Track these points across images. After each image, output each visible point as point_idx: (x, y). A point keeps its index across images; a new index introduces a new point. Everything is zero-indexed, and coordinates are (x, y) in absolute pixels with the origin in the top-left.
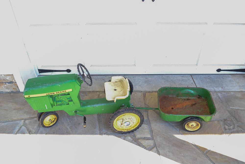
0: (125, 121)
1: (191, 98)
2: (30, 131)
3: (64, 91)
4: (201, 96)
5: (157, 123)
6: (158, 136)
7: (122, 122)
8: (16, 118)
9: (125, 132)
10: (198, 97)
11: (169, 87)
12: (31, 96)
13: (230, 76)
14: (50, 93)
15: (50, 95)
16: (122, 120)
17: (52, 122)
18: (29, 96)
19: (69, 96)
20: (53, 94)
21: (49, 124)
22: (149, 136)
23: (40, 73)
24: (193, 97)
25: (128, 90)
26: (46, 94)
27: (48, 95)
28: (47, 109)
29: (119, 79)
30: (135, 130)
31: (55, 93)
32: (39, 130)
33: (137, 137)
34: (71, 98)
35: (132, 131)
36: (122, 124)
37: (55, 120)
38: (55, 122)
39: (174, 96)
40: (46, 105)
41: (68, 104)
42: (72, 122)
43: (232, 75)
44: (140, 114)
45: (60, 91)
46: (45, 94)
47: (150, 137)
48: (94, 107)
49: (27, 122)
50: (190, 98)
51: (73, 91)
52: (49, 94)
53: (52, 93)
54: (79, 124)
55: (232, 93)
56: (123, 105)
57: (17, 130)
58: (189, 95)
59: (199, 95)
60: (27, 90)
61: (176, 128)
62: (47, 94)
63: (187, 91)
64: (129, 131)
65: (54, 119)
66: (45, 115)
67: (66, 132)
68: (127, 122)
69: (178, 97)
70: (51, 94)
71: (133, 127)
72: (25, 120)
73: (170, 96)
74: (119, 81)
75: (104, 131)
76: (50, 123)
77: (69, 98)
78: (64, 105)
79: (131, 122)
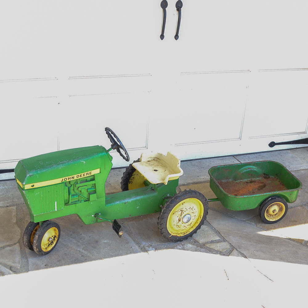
0: (185, 213)
1: (255, 179)
3: (89, 174)
4: (268, 175)
5: (219, 221)
7: (181, 215)
9: (181, 236)
10: (263, 177)
11: (222, 166)
12: (37, 185)
13: (289, 151)
14: (67, 178)
15: (67, 180)
16: (181, 212)
17: (49, 244)
18: (33, 186)
19: (93, 182)
20: (71, 180)
21: (46, 249)
22: (218, 238)
24: (258, 177)
25: (178, 166)
26: (61, 179)
27: (64, 181)
28: (56, 210)
29: (153, 157)
31: (75, 178)
32: (28, 262)
33: (200, 242)
34: (95, 188)
35: (191, 235)
36: (179, 220)
38: (55, 243)
39: (230, 180)
40: (56, 202)
41: (87, 201)
42: (81, 241)
43: (292, 150)
45: (83, 174)
47: (219, 240)
48: (125, 203)
50: (253, 179)
51: (100, 172)
52: (65, 179)
53: (71, 177)
55: (302, 171)
56: (168, 195)
58: (252, 175)
59: (264, 174)
60: (31, 174)
62: (64, 178)
63: (249, 169)
64: (186, 234)
66: (44, 228)
68: (188, 214)
69: (236, 180)
70: (69, 180)
71: (193, 227)
73: (223, 181)
74: (153, 159)
76: (46, 246)
77: (90, 189)
78: (81, 202)
79: (192, 215)
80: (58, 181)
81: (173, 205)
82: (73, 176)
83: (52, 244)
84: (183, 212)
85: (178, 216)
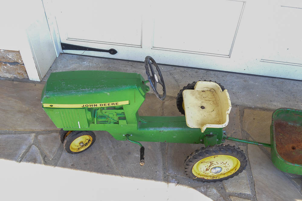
0: (215, 166)
2: (46, 156)
3: (115, 104)
6: (264, 194)
7: (210, 166)
8: (22, 129)
9: (208, 179)
11: (293, 109)
12: (55, 106)
14: (89, 105)
15: (89, 107)
16: (210, 164)
17: (83, 146)
18: (51, 106)
19: (121, 111)
20: (93, 107)
21: (79, 149)
22: (248, 192)
23: (63, 49)
25: (227, 112)
26: (82, 105)
27: (85, 106)
28: (80, 128)
29: (209, 87)
30: (226, 178)
31: (98, 105)
32: (61, 155)
33: (227, 191)
34: (124, 115)
35: (221, 180)
36: (207, 170)
37: (89, 142)
39: (298, 125)
40: (79, 122)
41: (117, 123)
42: (116, 147)
44: (244, 158)
45: (107, 103)
46: (80, 106)
47: (249, 194)
48: (160, 132)
49: (40, 137)
51: (129, 104)
52: (87, 106)
53: (93, 104)
54: (129, 153)
56: (211, 133)
57: (24, 151)
60: (48, 96)
61: (296, 182)
65: (87, 141)
66: (73, 136)
67: (106, 165)
68: (219, 167)
70: (91, 107)
71: (224, 174)
72: (38, 133)
73: (289, 124)
74: (209, 89)
75: (171, 172)
76: (79, 147)
77: (120, 114)
78: (110, 123)
79: (223, 168)
81: (201, 157)
82: (95, 104)
83: (86, 146)
84: (213, 164)
85: (206, 166)
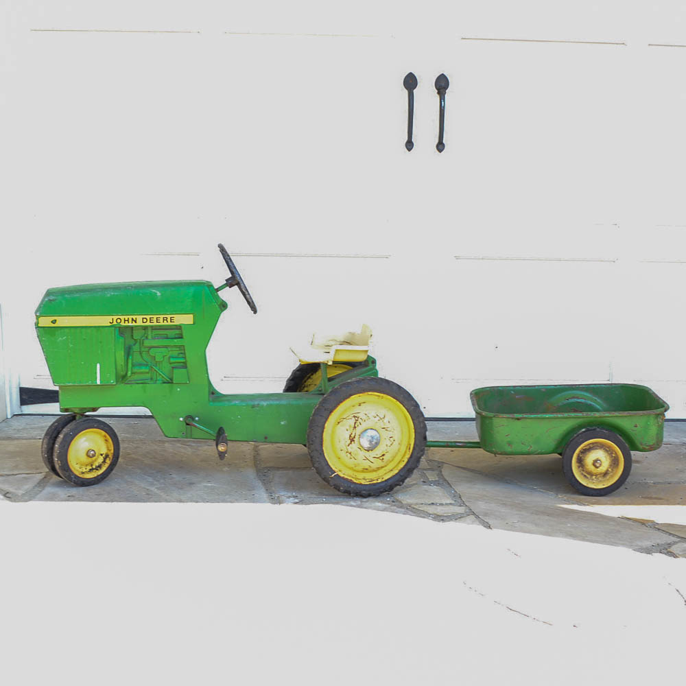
0: (364, 426)
2: (8, 493)
3: (169, 320)
7: (355, 427)
12: (60, 321)
14: (122, 318)
15: (122, 324)
16: (353, 421)
17: (93, 469)
18: (54, 322)
19: (177, 342)
20: (131, 324)
21: (83, 473)
22: (448, 501)
26: (109, 319)
27: (115, 323)
28: (98, 382)
29: (338, 340)
31: (139, 323)
33: (405, 503)
34: (185, 358)
35: (389, 487)
36: (352, 440)
37: (104, 461)
38: (104, 469)
40: (98, 366)
45: (155, 317)
48: (253, 406)
51: (195, 324)
52: (119, 321)
53: (130, 317)
60: (52, 298)
62: (115, 318)
63: (574, 398)
64: (375, 482)
65: (101, 459)
68: (373, 429)
70: (127, 324)
78: (155, 383)
79: (385, 434)
80: (105, 321)
82: (134, 317)
83: (97, 470)
84: (360, 420)
85: (348, 428)
